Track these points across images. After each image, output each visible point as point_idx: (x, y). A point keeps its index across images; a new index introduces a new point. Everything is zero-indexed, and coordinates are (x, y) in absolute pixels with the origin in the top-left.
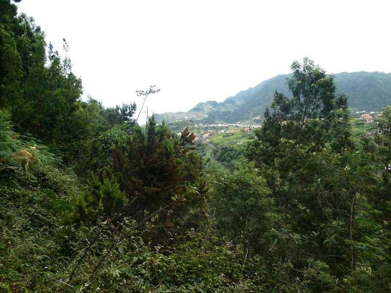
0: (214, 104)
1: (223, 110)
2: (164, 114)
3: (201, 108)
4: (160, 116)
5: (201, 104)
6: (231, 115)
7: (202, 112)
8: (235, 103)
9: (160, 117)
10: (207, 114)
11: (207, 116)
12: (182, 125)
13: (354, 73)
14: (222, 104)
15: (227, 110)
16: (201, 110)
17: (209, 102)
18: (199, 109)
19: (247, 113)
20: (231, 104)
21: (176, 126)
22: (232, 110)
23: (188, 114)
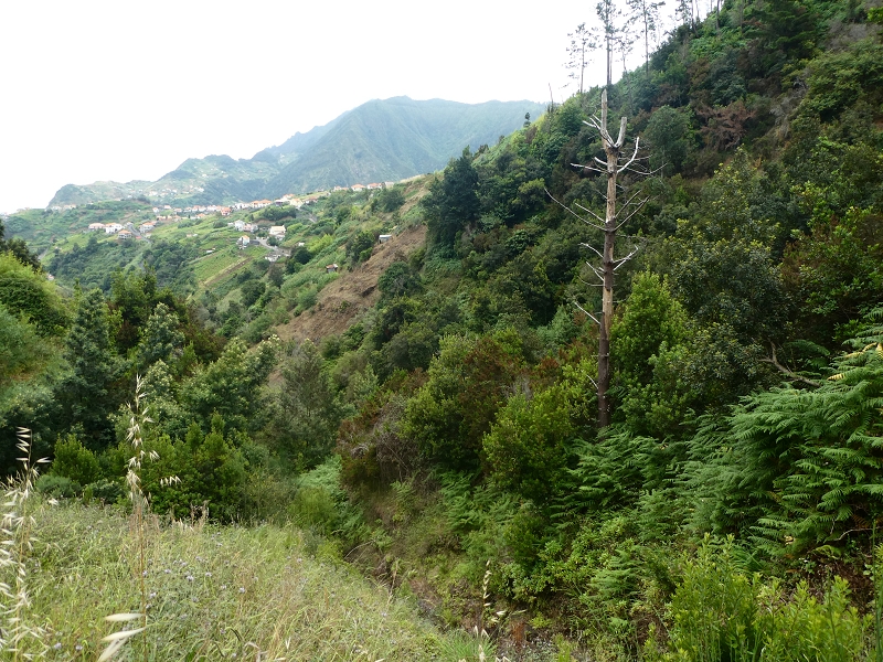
0: (225, 162)
1: (246, 176)
2: (93, 186)
3: (190, 171)
4: (83, 190)
5: (191, 163)
6: (264, 188)
7: (192, 181)
8: (275, 161)
9: (81, 194)
10: (202, 186)
11: (202, 190)
12: (120, 208)
14: (243, 163)
15: (257, 176)
16: (191, 176)
17: (211, 158)
18: (186, 173)
20: (266, 164)
21: (106, 212)
22: (267, 177)
23: (157, 186)
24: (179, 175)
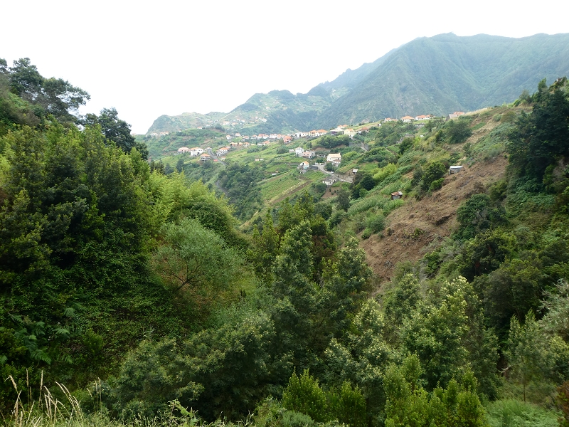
0: (285, 96)
1: (302, 108)
2: (181, 117)
3: (256, 104)
4: (173, 120)
5: (257, 97)
6: (317, 119)
7: (257, 112)
8: (328, 95)
9: (172, 123)
10: (265, 117)
11: (265, 120)
12: (202, 135)
13: (558, 36)
14: (301, 97)
15: (311, 108)
16: (256, 108)
17: (274, 93)
18: (253, 106)
19: (345, 114)
20: (319, 98)
21: (190, 138)
22: (320, 110)
23: (229, 117)
24: (247, 107)
